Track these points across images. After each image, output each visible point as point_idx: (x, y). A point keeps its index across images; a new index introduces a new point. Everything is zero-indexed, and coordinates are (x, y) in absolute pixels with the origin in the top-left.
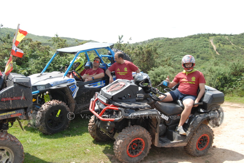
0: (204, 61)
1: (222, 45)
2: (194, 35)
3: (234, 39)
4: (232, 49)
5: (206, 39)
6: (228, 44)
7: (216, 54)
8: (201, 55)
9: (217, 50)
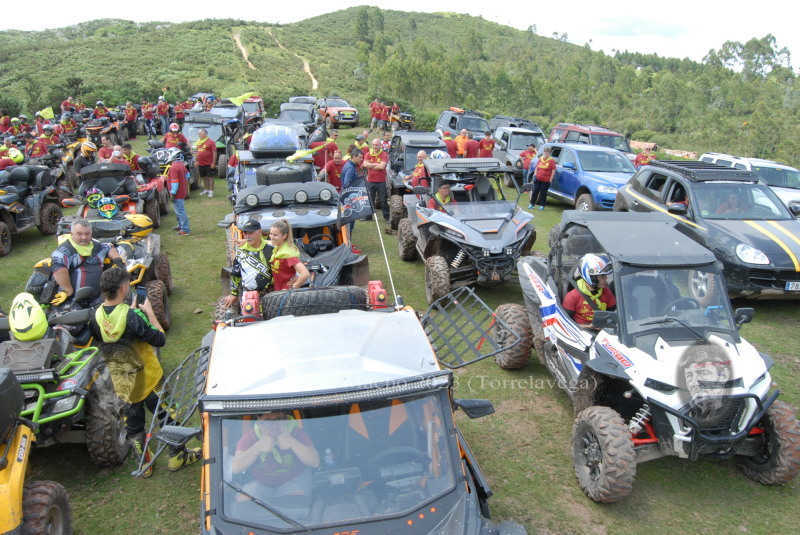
0: (223, 81)
1: (259, 48)
2: (197, 22)
3: (284, 34)
4: (280, 57)
5: (225, 32)
6: (273, 46)
7: (248, 68)
8: (217, 70)
9: (249, 59)
